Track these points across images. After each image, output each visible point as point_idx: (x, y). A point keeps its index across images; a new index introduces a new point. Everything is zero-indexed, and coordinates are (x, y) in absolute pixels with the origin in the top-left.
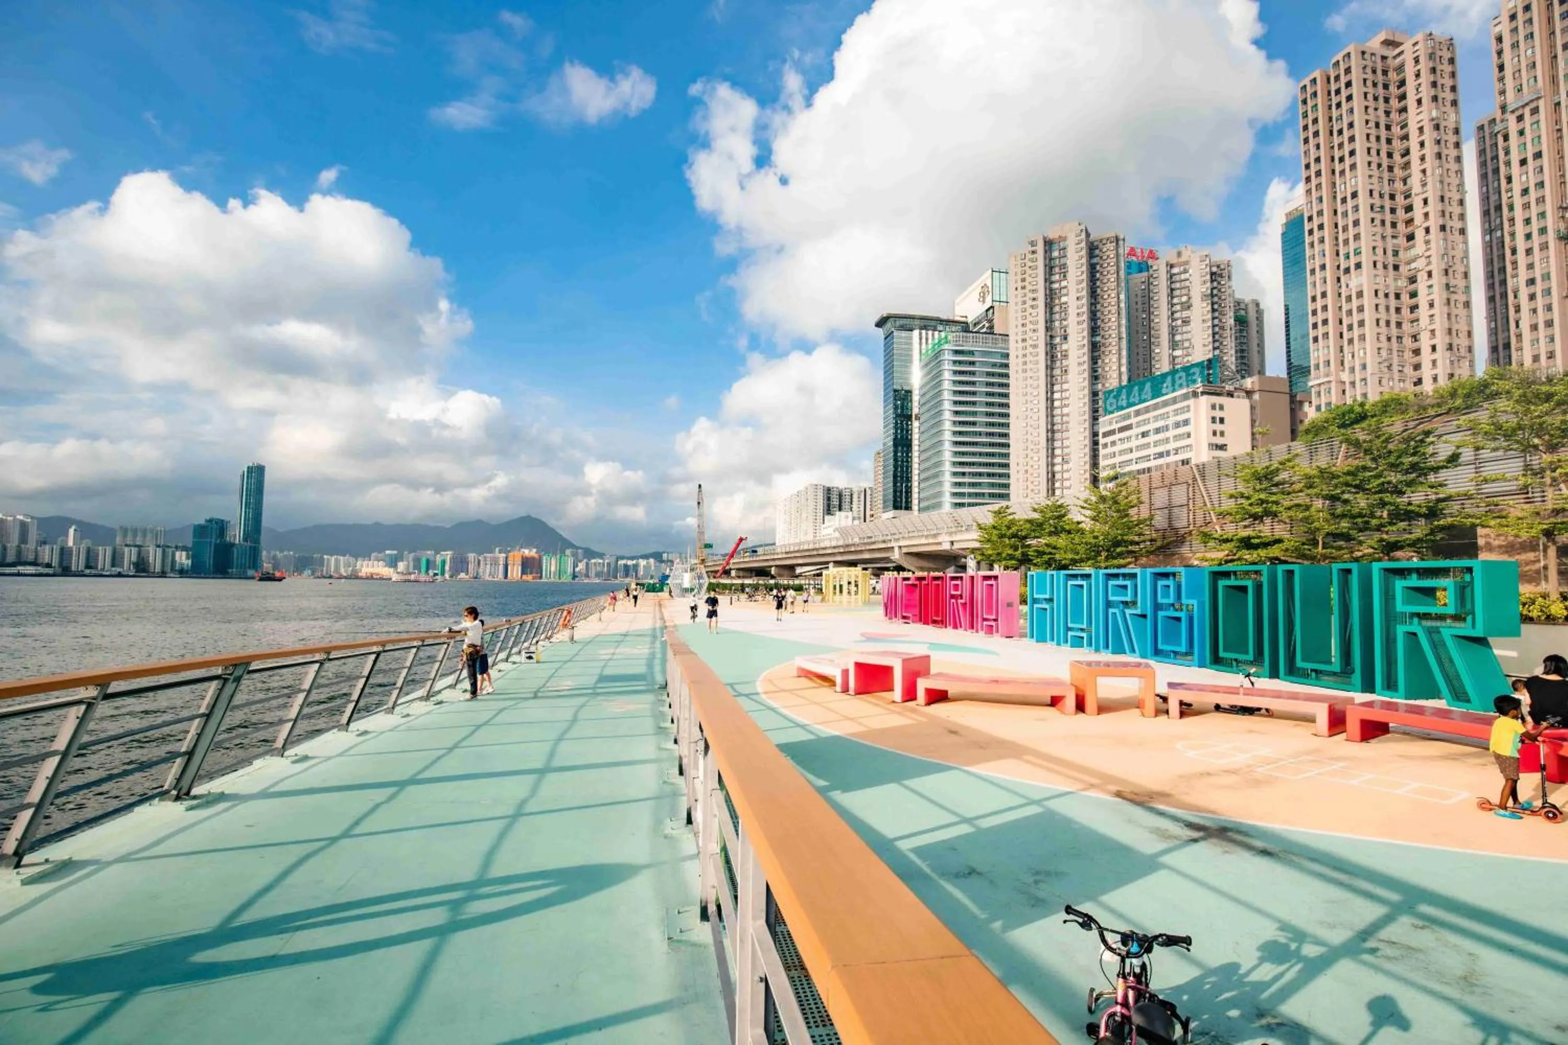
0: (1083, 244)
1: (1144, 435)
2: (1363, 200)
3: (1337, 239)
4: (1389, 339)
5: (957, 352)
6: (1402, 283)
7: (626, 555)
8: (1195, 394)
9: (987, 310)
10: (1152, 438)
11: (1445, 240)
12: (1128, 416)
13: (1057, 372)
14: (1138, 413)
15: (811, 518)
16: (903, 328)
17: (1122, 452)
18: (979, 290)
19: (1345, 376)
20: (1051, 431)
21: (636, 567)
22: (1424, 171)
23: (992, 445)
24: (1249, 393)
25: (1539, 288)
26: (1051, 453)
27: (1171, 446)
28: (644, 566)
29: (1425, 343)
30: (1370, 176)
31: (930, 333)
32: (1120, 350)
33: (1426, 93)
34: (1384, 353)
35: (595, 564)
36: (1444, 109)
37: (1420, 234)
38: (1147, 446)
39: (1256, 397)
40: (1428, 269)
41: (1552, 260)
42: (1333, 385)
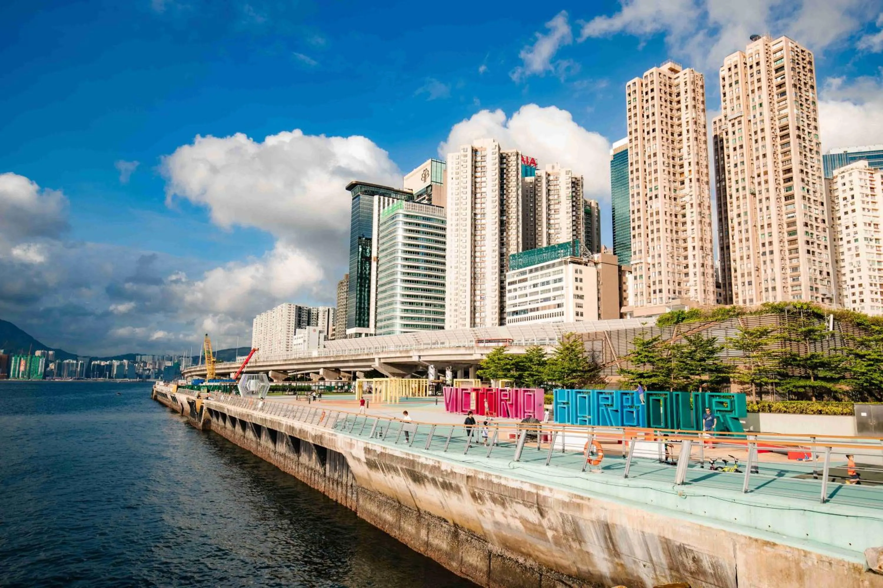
0: (497, 155)
1: (535, 286)
2: (660, 159)
3: (645, 178)
4: (672, 240)
5: (407, 216)
6: (679, 209)
7: (99, 356)
8: (566, 263)
9: (427, 187)
10: (540, 288)
11: (700, 187)
12: (524, 273)
13: (478, 238)
14: (531, 271)
15: (285, 331)
16: (366, 193)
17: (520, 296)
18: (422, 172)
19: (650, 260)
20: (474, 278)
21: (110, 366)
22: (689, 146)
23: (430, 283)
24: (596, 264)
25: (743, 219)
26: (473, 294)
27: (551, 294)
28: (118, 366)
29: (690, 245)
30: (663, 145)
31: (386, 198)
32: (518, 227)
33: (690, 103)
34: (670, 248)
35: (68, 364)
36: (698, 113)
37: (687, 181)
38: (537, 293)
39: (600, 266)
40: (691, 202)
41: (748, 205)
42: (643, 265)
